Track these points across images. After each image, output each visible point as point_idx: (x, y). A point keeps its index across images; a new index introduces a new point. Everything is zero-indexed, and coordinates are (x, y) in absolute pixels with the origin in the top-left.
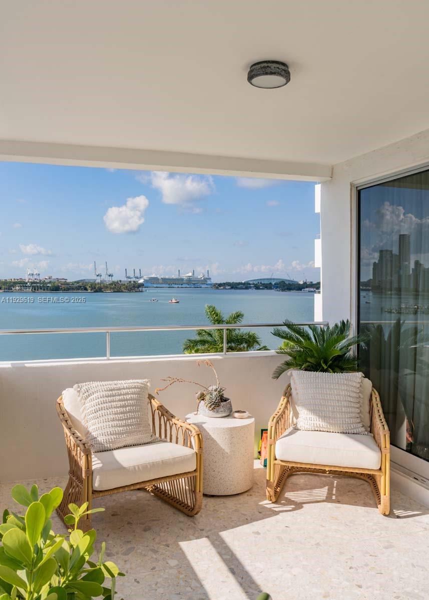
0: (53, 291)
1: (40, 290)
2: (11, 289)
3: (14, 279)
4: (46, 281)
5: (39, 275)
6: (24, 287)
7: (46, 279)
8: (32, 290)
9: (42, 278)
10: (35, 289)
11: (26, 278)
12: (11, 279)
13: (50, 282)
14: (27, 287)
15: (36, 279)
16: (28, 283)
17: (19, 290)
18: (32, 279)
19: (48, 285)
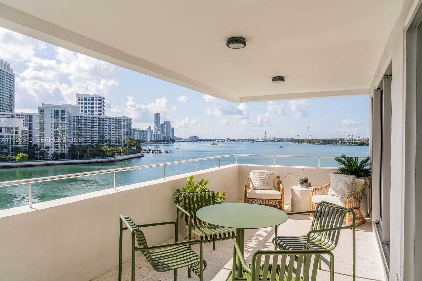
0: (360, 145)
1: (352, 144)
2: (336, 144)
3: (338, 138)
4: (356, 139)
5: (352, 136)
6: (343, 142)
7: (356, 138)
8: (348, 144)
9: (354, 137)
10: (350, 144)
11: (345, 138)
12: (337, 138)
13: (359, 140)
14: (345, 142)
15: (350, 138)
16: (346, 141)
17: (340, 144)
18: (349, 138)
19: (357, 141)
